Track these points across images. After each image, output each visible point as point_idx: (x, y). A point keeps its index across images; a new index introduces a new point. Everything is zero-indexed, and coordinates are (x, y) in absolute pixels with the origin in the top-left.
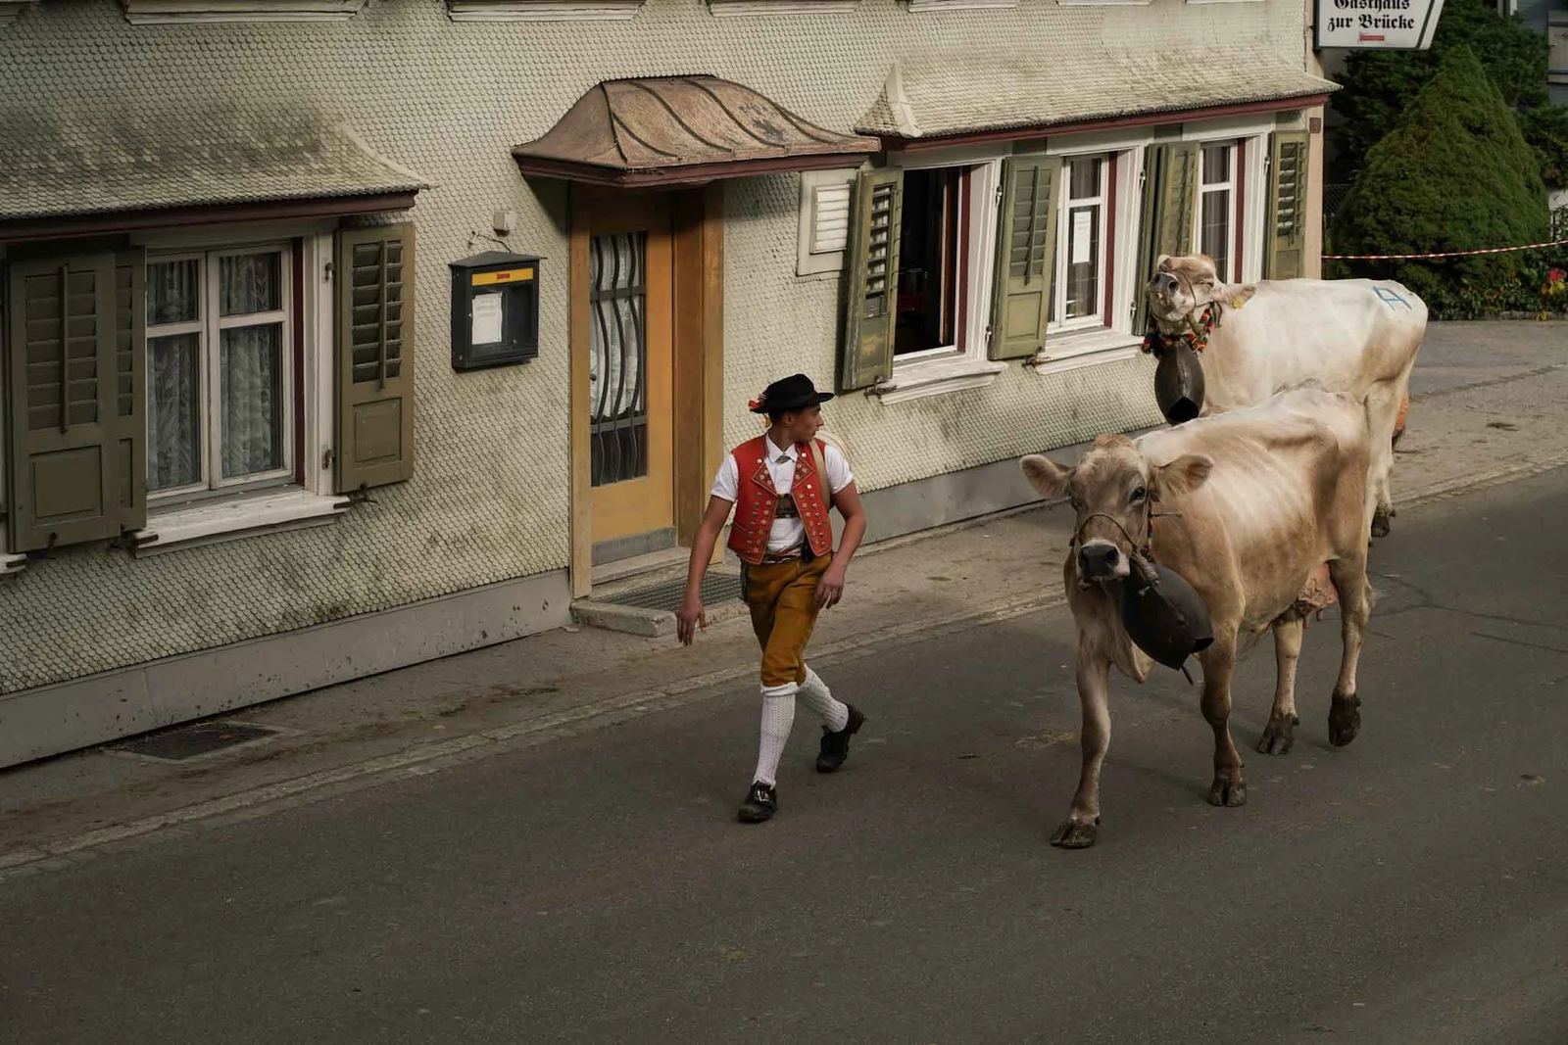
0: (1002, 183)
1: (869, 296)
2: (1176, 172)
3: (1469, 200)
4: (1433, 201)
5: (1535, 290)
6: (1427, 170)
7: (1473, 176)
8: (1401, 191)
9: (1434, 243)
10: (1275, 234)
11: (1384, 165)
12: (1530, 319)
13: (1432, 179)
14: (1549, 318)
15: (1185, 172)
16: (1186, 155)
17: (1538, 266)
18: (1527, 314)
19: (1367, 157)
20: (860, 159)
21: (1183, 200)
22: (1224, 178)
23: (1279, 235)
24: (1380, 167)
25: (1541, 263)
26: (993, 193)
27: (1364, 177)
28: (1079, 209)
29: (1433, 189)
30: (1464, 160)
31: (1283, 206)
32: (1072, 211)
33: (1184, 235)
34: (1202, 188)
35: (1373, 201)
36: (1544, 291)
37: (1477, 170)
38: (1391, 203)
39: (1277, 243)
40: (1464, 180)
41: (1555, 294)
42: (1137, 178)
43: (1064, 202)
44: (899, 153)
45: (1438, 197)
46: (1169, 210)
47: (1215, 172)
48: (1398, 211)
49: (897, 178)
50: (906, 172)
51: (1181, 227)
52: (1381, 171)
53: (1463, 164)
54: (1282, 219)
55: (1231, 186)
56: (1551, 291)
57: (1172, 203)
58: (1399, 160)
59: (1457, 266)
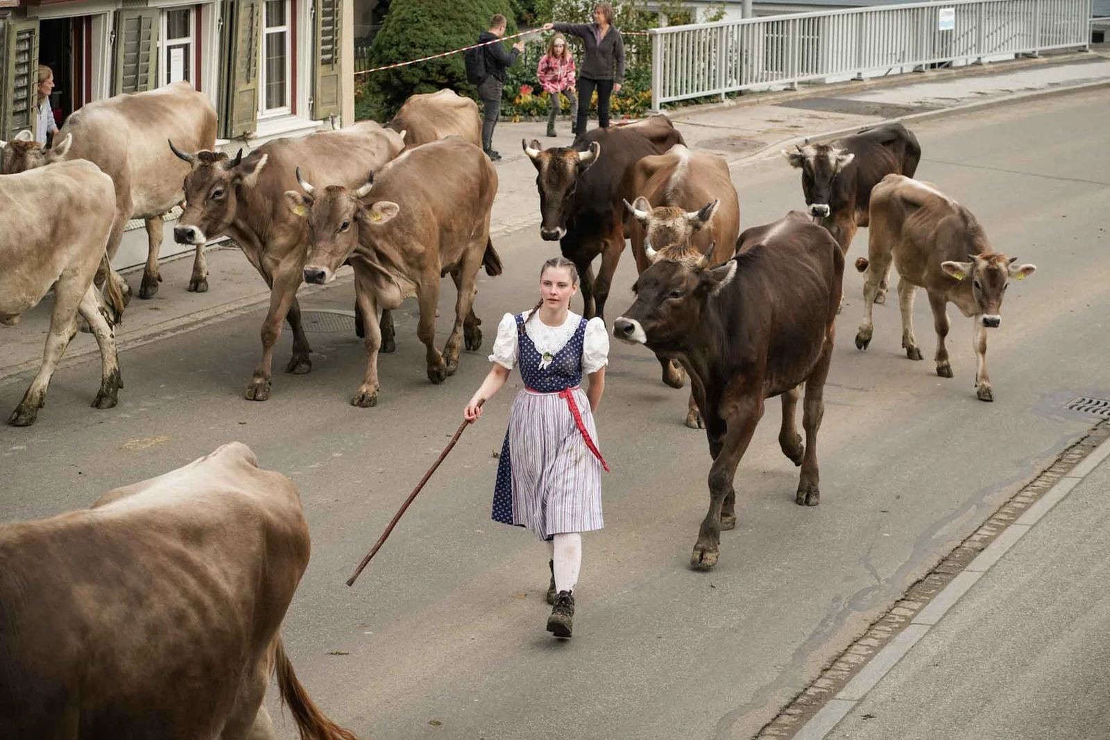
0: (114, 27)
1: (15, 113)
2: (245, 19)
3: (462, 36)
4: (438, 38)
5: (511, 100)
6: (433, 16)
7: (467, 20)
8: (415, 31)
9: (439, 68)
10: (319, 63)
11: (403, 12)
12: (507, 121)
13: (437, 22)
14: (521, 121)
15: (252, 18)
16: (252, 6)
17: (513, 83)
18: (506, 118)
19: (391, 6)
20: (5, 12)
21: (251, 39)
22: (282, 23)
23: (322, 64)
24: (399, 14)
25: (515, 82)
26: (108, 36)
27: (389, 21)
28: (174, 47)
29: (437, 29)
30: (460, 8)
31: (324, 43)
32: (169, 48)
33: (252, 65)
34: (266, 31)
35: (395, 39)
36: (517, 101)
37: (468, 15)
38: (408, 39)
39: (321, 70)
40: (460, 22)
41: (525, 103)
42: (216, 23)
43: (164, 43)
44: (36, 7)
45: (442, 35)
46: (241, 46)
47: (274, 19)
48: (413, 45)
49: (36, 26)
50: (41, 21)
51: (250, 59)
52: (401, 17)
53: (459, 11)
54: (324, 52)
55: (286, 28)
56: (522, 101)
57: (243, 41)
58: (413, 9)
59: (455, 84)
